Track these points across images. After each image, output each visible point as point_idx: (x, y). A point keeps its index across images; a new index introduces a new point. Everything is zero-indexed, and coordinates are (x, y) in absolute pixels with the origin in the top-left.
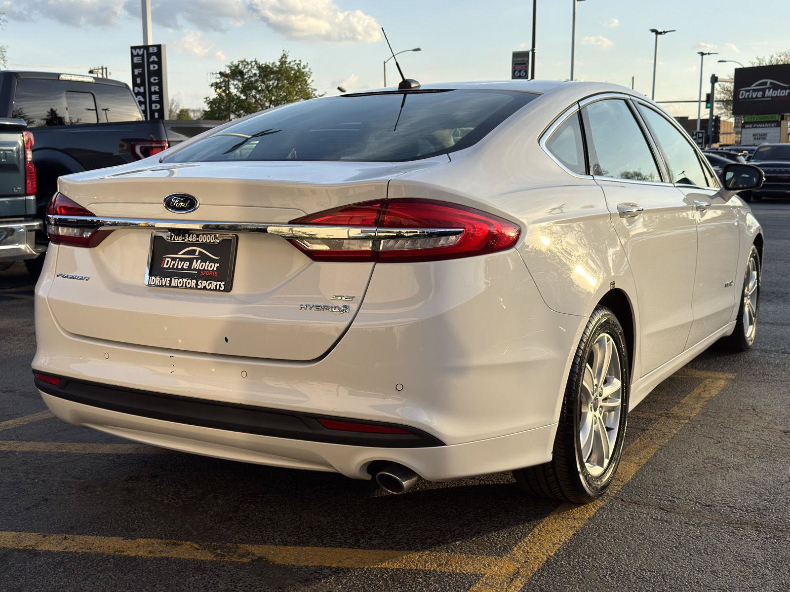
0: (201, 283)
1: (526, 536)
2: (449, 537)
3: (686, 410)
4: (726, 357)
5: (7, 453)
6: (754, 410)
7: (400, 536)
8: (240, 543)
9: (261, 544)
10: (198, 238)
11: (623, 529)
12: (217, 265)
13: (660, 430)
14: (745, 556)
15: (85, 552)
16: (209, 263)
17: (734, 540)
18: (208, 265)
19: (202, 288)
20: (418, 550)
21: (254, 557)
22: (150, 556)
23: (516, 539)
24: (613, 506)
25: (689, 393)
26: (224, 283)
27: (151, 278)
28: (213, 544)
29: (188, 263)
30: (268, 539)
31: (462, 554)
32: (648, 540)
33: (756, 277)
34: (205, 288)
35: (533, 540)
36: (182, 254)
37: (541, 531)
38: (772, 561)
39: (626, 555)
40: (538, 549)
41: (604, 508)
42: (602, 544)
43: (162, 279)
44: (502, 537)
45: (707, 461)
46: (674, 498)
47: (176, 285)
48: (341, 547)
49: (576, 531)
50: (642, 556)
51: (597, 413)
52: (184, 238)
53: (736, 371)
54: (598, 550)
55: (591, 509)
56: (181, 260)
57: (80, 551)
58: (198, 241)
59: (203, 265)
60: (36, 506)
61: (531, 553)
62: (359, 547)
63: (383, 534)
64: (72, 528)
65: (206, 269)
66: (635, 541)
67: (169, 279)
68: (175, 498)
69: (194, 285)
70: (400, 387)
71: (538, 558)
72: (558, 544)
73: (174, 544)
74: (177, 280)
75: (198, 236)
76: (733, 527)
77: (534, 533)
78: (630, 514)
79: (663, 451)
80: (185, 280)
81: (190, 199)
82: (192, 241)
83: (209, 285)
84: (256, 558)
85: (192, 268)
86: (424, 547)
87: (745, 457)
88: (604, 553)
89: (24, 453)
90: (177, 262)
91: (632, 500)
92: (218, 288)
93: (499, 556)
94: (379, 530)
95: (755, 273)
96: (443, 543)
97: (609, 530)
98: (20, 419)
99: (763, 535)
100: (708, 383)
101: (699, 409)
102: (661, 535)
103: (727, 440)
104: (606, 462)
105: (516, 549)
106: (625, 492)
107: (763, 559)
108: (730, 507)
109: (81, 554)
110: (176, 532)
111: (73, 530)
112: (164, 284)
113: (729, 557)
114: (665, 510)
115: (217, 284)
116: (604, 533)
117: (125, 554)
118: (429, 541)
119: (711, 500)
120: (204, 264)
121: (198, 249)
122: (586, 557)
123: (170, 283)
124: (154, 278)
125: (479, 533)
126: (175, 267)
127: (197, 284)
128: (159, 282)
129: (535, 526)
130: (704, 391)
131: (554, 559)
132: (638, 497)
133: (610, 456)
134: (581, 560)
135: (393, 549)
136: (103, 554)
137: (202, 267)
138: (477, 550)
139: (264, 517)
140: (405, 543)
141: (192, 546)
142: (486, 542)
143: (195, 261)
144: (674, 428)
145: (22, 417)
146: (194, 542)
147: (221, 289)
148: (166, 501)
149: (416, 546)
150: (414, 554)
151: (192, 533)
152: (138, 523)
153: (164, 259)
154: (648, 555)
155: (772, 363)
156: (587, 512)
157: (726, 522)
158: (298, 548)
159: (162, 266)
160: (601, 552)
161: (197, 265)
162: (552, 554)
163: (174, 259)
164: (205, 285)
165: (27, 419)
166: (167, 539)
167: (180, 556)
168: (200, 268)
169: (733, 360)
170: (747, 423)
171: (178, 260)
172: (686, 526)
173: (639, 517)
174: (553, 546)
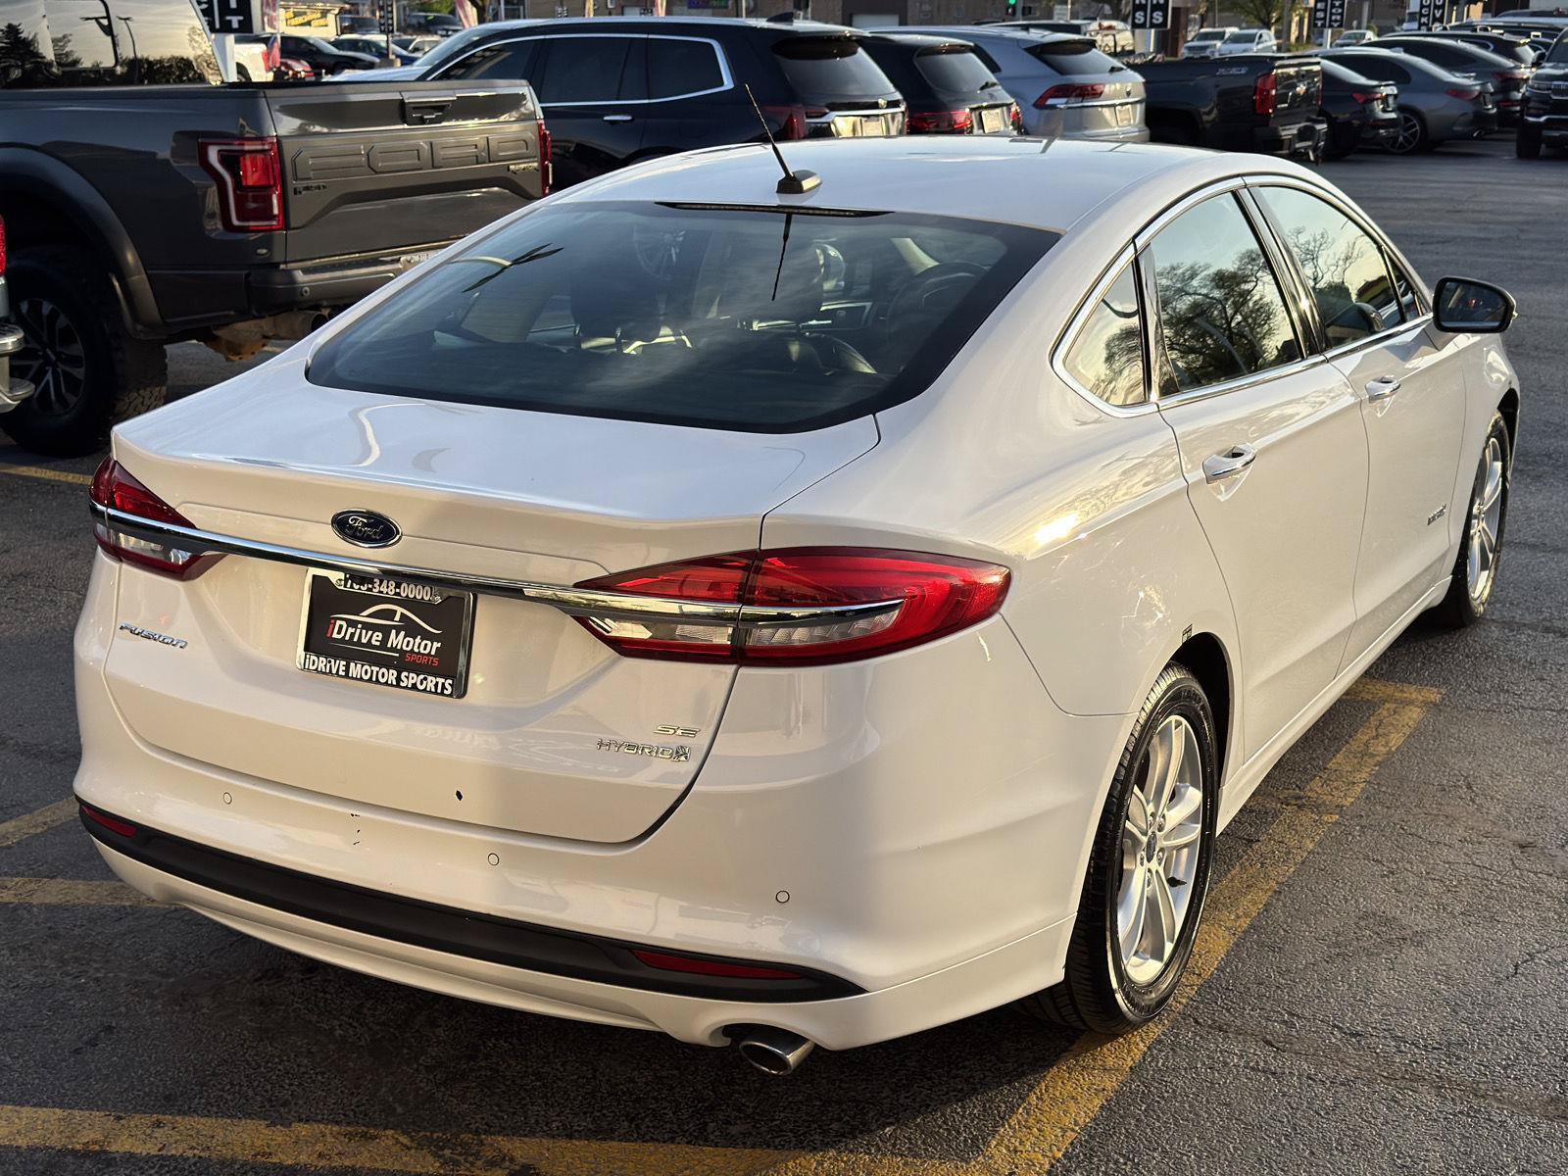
0: (407, 678)
1: (1014, 1113)
2: (873, 1117)
3: (1336, 788)
4: (1430, 641)
5: (15, 909)
6: (1469, 787)
7: (782, 1115)
8: (485, 1132)
9: (526, 1136)
10: (400, 588)
11: (1193, 1094)
12: (437, 645)
13: (1282, 842)
14: (1410, 1157)
15: (200, 1157)
16: (422, 640)
17: (1394, 1118)
18: (420, 644)
19: (410, 686)
20: (815, 1149)
21: (513, 1167)
22: (321, 1164)
23: (995, 1119)
24: (1178, 1034)
25: (1347, 742)
26: (451, 682)
27: (308, 656)
28: (435, 1136)
29: (380, 635)
30: (537, 1122)
31: (896, 1157)
32: (1236, 1119)
33: (1500, 472)
34: (414, 687)
35: (1026, 1121)
36: (367, 616)
37: (1042, 1099)
38: (1458, 1168)
39: (1194, 1154)
40: (1035, 1144)
41: (1160, 1042)
42: (1152, 1130)
43: (330, 662)
44: (970, 1114)
45: (1362, 923)
46: (1294, 1015)
47: (359, 677)
48: (673, 1142)
49: (1106, 1100)
50: (1223, 1158)
51: (1154, 865)
52: (370, 586)
53: (1446, 682)
54: (1144, 1144)
55: (1135, 1047)
56: (367, 626)
57: (189, 1153)
58: (399, 594)
59: (409, 642)
60: (93, 1043)
61: (1021, 1152)
62: (706, 1141)
63: (750, 1111)
64: (167, 1098)
65: (416, 650)
66: (1213, 1123)
67: (344, 663)
68: (355, 1024)
69: (392, 679)
70: (783, 897)
71: (1035, 1165)
72: (1073, 1130)
73: (364, 1135)
74: (359, 666)
75: (398, 586)
76: (1397, 1086)
77: (1029, 1104)
78: (1209, 1057)
79: (1282, 897)
80: (375, 669)
81: (383, 523)
82: (387, 593)
83: (421, 684)
84: (517, 1168)
85: (389, 645)
86: (826, 1140)
87: (1438, 911)
88: (1155, 1150)
89: (50, 908)
90: (358, 631)
91: (1214, 1021)
92: (439, 691)
93: (962, 1160)
94: (744, 1100)
95: (1498, 465)
96: (861, 1132)
97: (1166, 1095)
98: (27, 817)
99: (1449, 1107)
100: (1385, 713)
101: (1361, 785)
102: (1261, 1106)
103: (1408, 866)
104: (1169, 947)
105: (995, 1143)
106: (1202, 1002)
107: (1443, 1164)
108: (1395, 1038)
109: (192, 1161)
110: (363, 1108)
111: (169, 1102)
112: (334, 671)
113: (1382, 1158)
114: (1273, 1046)
115: (437, 683)
116: (1158, 1102)
117: (275, 1160)
118: (835, 1126)
119: (1362, 1020)
120: (411, 640)
121: (400, 610)
122: (1122, 1160)
123: (347, 670)
124: (316, 659)
125: (928, 1106)
126: (355, 639)
127: (398, 679)
128: (325, 666)
129: (1031, 1088)
130: (1376, 737)
131: (1064, 1165)
132: (1227, 1014)
133: (1176, 937)
134: (1112, 1168)
135: (768, 1147)
136: (234, 1161)
137: (407, 646)
138: (923, 1147)
139: (525, 1072)
140: (791, 1131)
141: (398, 1142)
142: (940, 1127)
143: (394, 631)
144: (1308, 836)
145: (30, 813)
146: (399, 1132)
147: (445, 692)
148: (338, 1032)
149: (812, 1138)
150: (808, 1157)
151: (395, 1109)
152: (291, 1085)
153: (333, 621)
154: (1233, 1155)
155: (1520, 659)
156: (1129, 1051)
157: (1385, 1074)
158: (595, 1145)
159: (329, 635)
160: (1150, 1150)
161: (397, 640)
162: (1060, 1155)
163: (352, 624)
164: (414, 682)
165: (41, 819)
166: (348, 1124)
167: (377, 1165)
168: (405, 648)
169: (1444, 651)
170: (1452, 820)
171: (360, 626)
172: (1309, 1086)
173: (1226, 1064)
174: (1062, 1136)
